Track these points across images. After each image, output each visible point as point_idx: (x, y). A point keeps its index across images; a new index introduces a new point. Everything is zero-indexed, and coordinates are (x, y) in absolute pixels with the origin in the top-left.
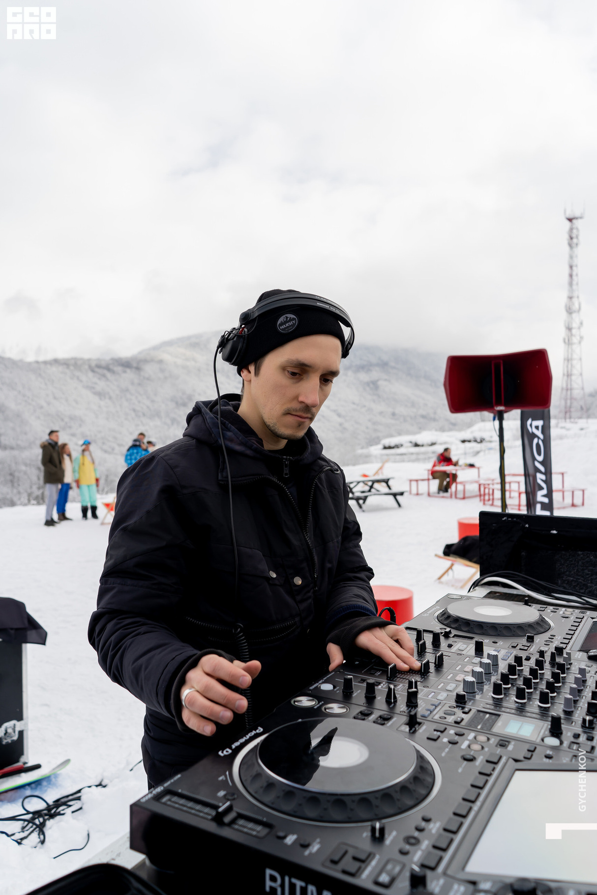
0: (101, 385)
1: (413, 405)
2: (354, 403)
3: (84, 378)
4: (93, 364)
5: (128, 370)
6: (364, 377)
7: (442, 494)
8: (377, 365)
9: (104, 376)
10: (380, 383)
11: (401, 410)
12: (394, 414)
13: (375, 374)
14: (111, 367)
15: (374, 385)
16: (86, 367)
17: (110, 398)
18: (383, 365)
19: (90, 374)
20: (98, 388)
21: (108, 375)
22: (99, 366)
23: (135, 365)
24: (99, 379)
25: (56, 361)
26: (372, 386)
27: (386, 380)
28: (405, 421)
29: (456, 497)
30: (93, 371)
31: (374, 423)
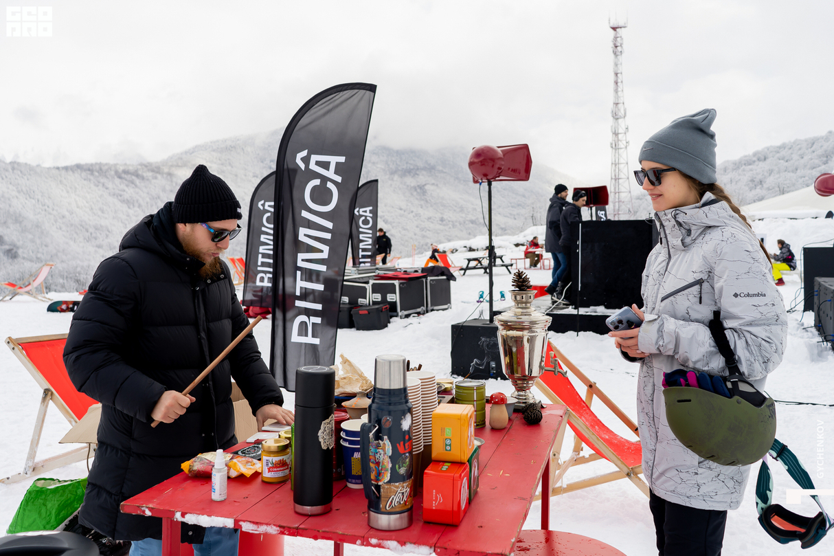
0: (130, 192)
1: (462, 209)
2: (401, 209)
3: (110, 185)
4: (121, 169)
5: (159, 176)
6: (411, 181)
7: (533, 268)
8: (424, 169)
9: (132, 182)
10: (426, 187)
11: (449, 215)
12: (442, 220)
13: (422, 178)
14: (140, 172)
15: (421, 190)
16: (113, 173)
17: (140, 206)
18: (430, 169)
19: (117, 181)
20: (126, 196)
21: (137, 181)
22: (126, 172)
23: (166, 170)
24: (127, 186)
25: (79, 167)
26: (419, 190)
27: (433, 184)
28: (454, 226)
29: (544, 269)
30: (120, 177)
31: (422, 230)
